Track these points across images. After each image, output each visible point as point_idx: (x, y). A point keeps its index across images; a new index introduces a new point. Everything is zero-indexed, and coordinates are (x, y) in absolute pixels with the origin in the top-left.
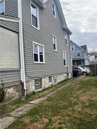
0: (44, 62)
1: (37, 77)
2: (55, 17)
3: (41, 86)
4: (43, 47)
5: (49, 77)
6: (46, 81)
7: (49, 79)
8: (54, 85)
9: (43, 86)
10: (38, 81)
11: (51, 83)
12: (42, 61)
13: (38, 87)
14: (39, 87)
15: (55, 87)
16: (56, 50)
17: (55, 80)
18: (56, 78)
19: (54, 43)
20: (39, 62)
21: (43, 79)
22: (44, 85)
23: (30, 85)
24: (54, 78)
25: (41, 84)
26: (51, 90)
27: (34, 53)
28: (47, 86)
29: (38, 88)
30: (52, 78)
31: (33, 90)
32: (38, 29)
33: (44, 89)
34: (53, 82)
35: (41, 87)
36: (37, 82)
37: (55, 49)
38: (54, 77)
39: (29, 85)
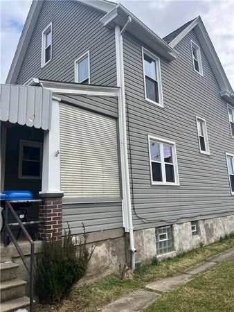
0: (177, 183)
1: (162, 221)
2: (201, 73)
3: (173, 245)
4: (173, 145)
5: (192, 223)
6: (183, 232)
7: (193, 228)
8: (206, 243)
9: (176, 245)
10: (164, 230)
11: (197, 238)
12: (173, 180)
13: (163, 248)
14: (167, 247)
15: (211, 250)
16: (207, 152)
17: (210, 232)
18: (212, 225)
19: (200, 134)
20: (164, 182)
21: (176, 227)
22: (181, 244)
23: (145, 239)
24: (206, 226)
25: (173, 240)
26: (200, 257)
27: (151, 161)
28: (187, 247)
29: (165, 251)
30: (201, 226)
31: (151, 252)
32: (161, 104)
33: (181, 252)
34: (205, 237)
35: (172, 248)
36: (160, 232)
37: (203, 149)
38: (206, 222)
39: (142, 239)
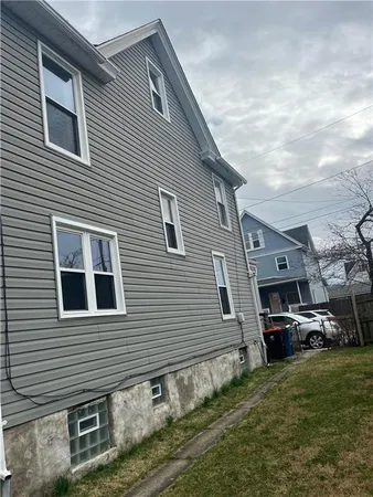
0: (121, 309)
1: (84, 391)
3: (112, 436)
4: (112, 237)
5: (153, 381)
6: (133, 404)
7: (155, 391)
8: (180, 413)
9: (119, 436)
10: (92, 409)
11: (165, 407)
12: (112, 305)
13: (89, 446)
14: (99, 442)
15: (185, 429)
16: (181, 251)
17: (186, 391)
18: (190, 378)
20: (93, 310)
21: (118, 398)
22: (128, 429)
23: (41, 441)
24: (179, 382)
25: (111, 425)
27: (59, 269)
28: (141, 431)
29: (94, 452)
30: (171, 384)
31: (58, 466)
32: (85, 159)
34: (177, 403)
35: (113, 444)
36: (82, 414)
38: (181, 374)
39: (32, 444)
